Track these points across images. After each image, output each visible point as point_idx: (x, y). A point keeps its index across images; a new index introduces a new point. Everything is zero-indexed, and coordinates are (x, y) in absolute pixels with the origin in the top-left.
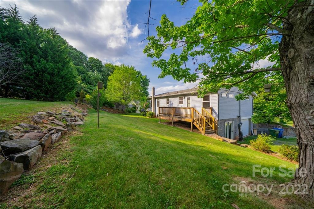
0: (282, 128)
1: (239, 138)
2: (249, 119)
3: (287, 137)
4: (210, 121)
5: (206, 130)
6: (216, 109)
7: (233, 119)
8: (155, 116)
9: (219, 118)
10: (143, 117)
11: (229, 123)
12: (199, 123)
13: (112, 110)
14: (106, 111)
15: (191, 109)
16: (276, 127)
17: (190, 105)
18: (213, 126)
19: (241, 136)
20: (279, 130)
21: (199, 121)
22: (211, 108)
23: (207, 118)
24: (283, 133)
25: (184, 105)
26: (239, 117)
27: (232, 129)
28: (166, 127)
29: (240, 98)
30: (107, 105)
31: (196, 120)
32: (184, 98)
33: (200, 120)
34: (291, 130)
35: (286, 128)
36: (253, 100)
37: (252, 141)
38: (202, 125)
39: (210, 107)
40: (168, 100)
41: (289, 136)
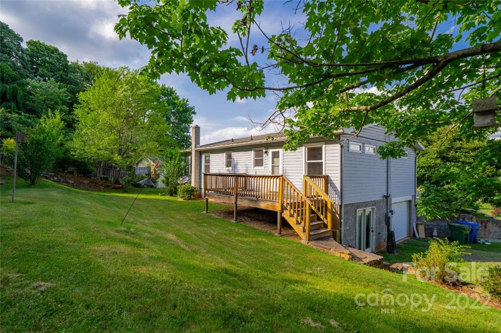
0: (475, 221)
1: (387, 246)
2: (407, 201)
3: (487, 241)
4: (322, 207)
5: (310, 230)
6: (336, 180)
7: (374, 203)
8: (200, 197)
9: (343, 200)
10: (168, 197)
11: (364, 210)
12: (295, 215)
13: (86, 182)
14: (67, 182)
15: (278, 180)
16: (464, 219)
17: (278, 169)
18: (328, 221)
19: (392, 239)
20: (471, 227)
21: (295, 208)
22: (324, 177)
23: (315, 201)
24: (478, 232)
25: (266, 169)
26: (387, 197)
27: (373, 224)
28: (218, 223)
29: (389, 153)
30: (71, 169)
31: (289, 208)
32: (266, 152)
33: (298, 207)
34: (494, 225)
35: (484, 221)
36: (415, 160)
37: (417, 256)
38: (302, 219)
39: (324, 174)
40: (229, 157)
41: (491, 238)
